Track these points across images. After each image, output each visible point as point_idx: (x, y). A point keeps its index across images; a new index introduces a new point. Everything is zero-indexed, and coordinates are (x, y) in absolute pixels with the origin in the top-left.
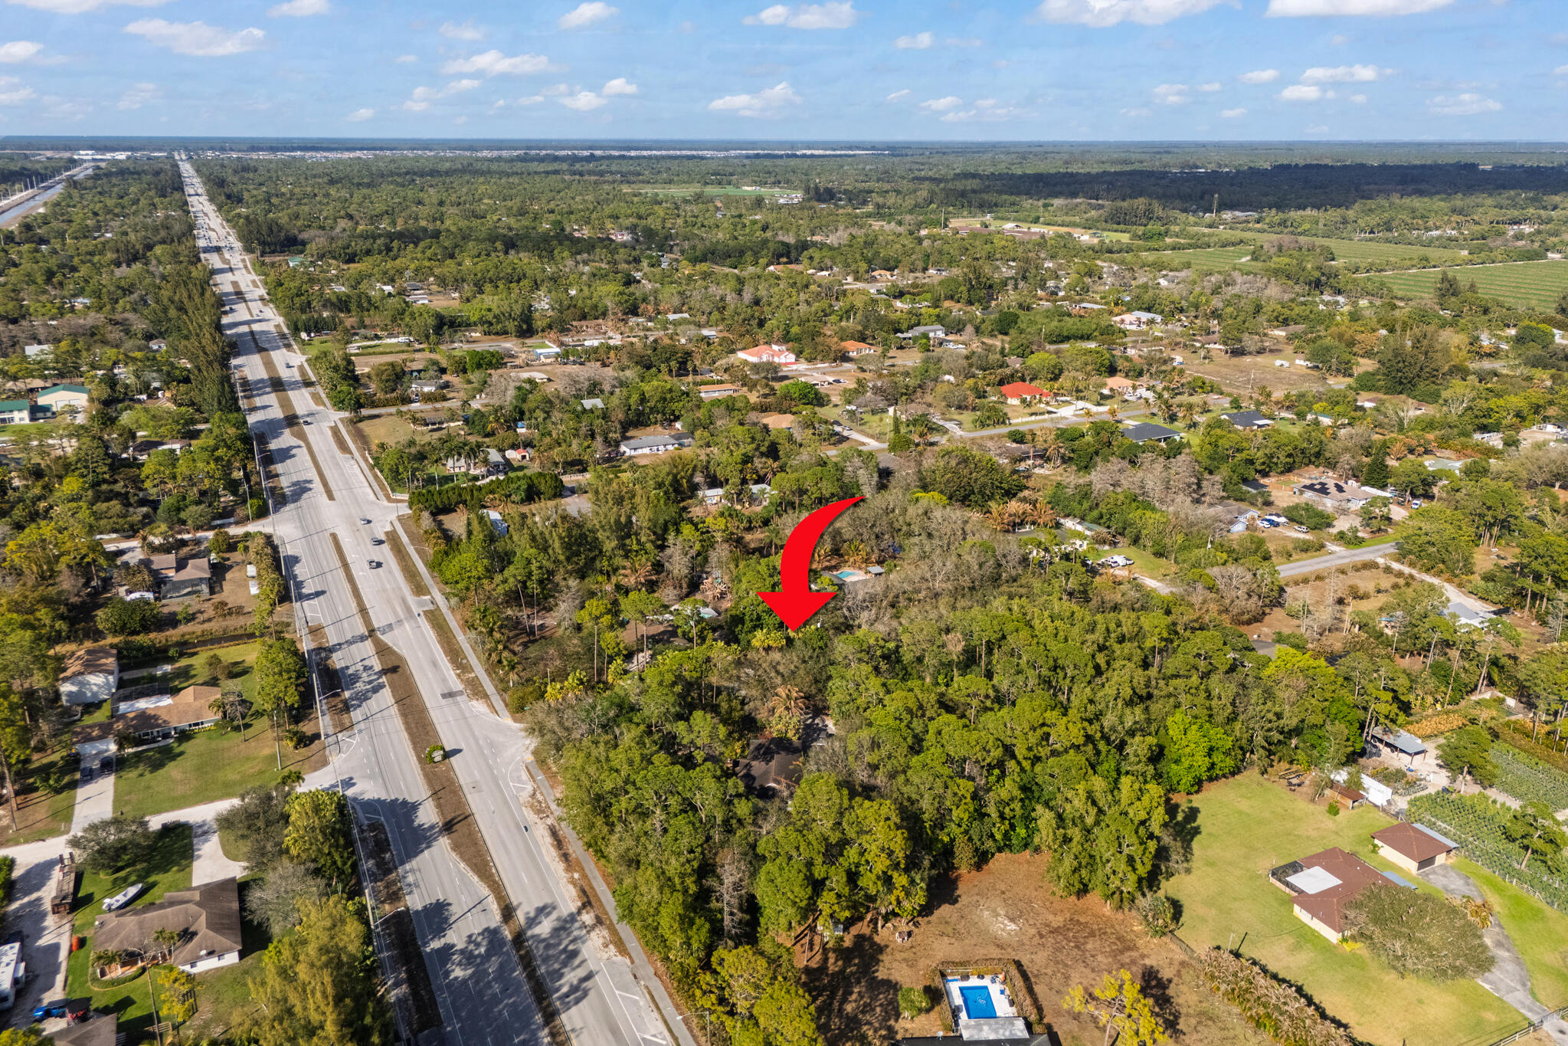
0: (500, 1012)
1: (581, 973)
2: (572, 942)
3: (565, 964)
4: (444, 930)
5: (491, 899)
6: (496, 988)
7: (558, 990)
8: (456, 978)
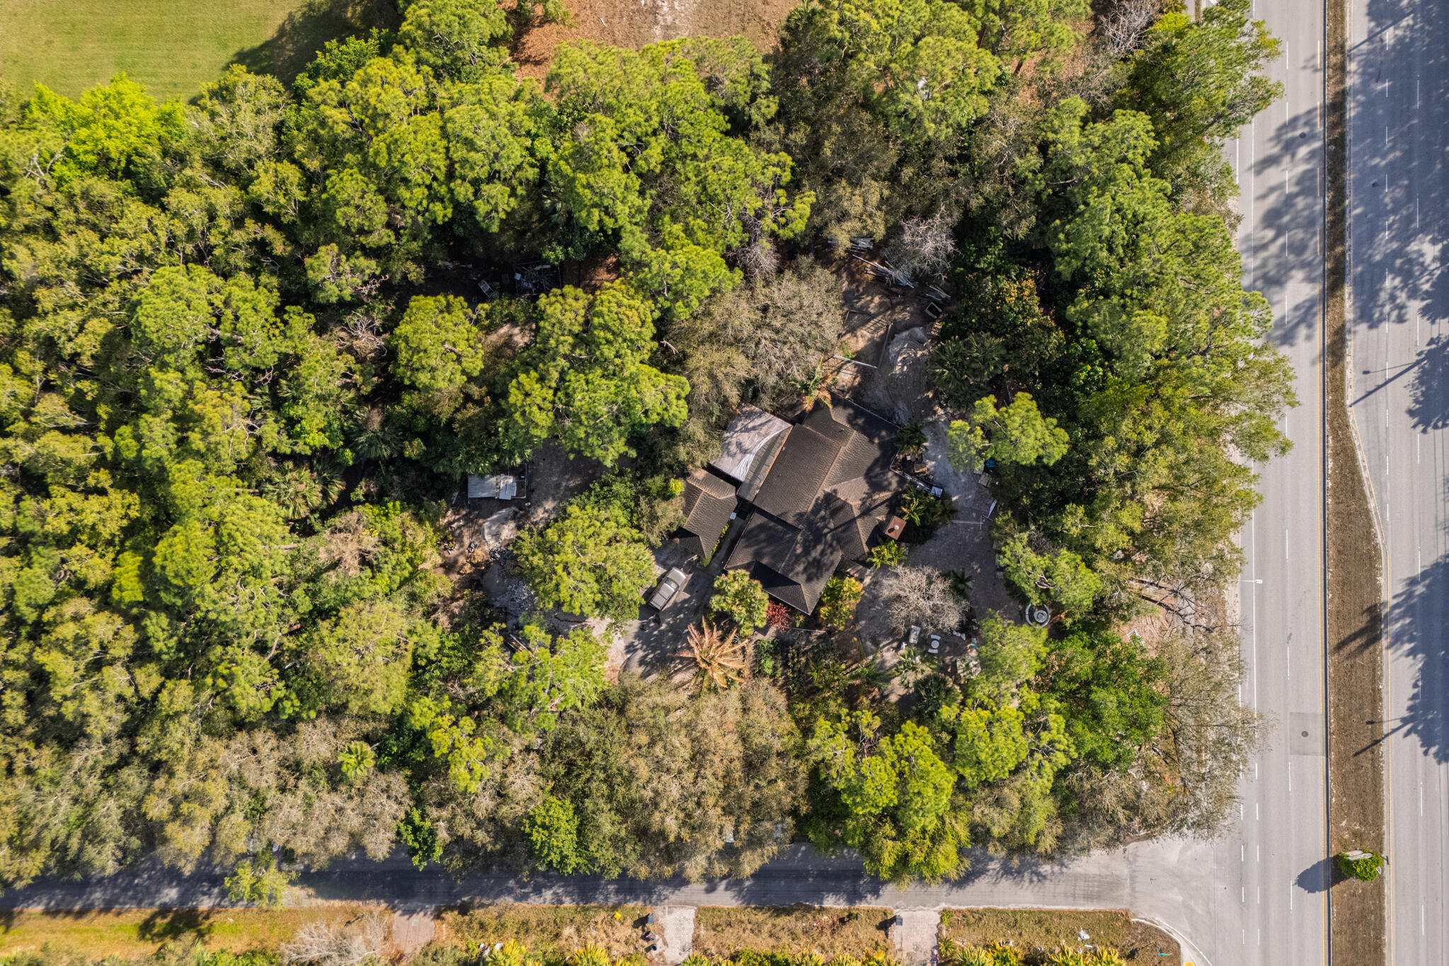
0: (1393, 149)
1: (1275, 175)
2: (1264, 247)
3: (1289, 201)
4: (1430, 355)
5: (1351, 395)
6: (1388, 196)
7: (1313, 154)
8: (1434, 242)
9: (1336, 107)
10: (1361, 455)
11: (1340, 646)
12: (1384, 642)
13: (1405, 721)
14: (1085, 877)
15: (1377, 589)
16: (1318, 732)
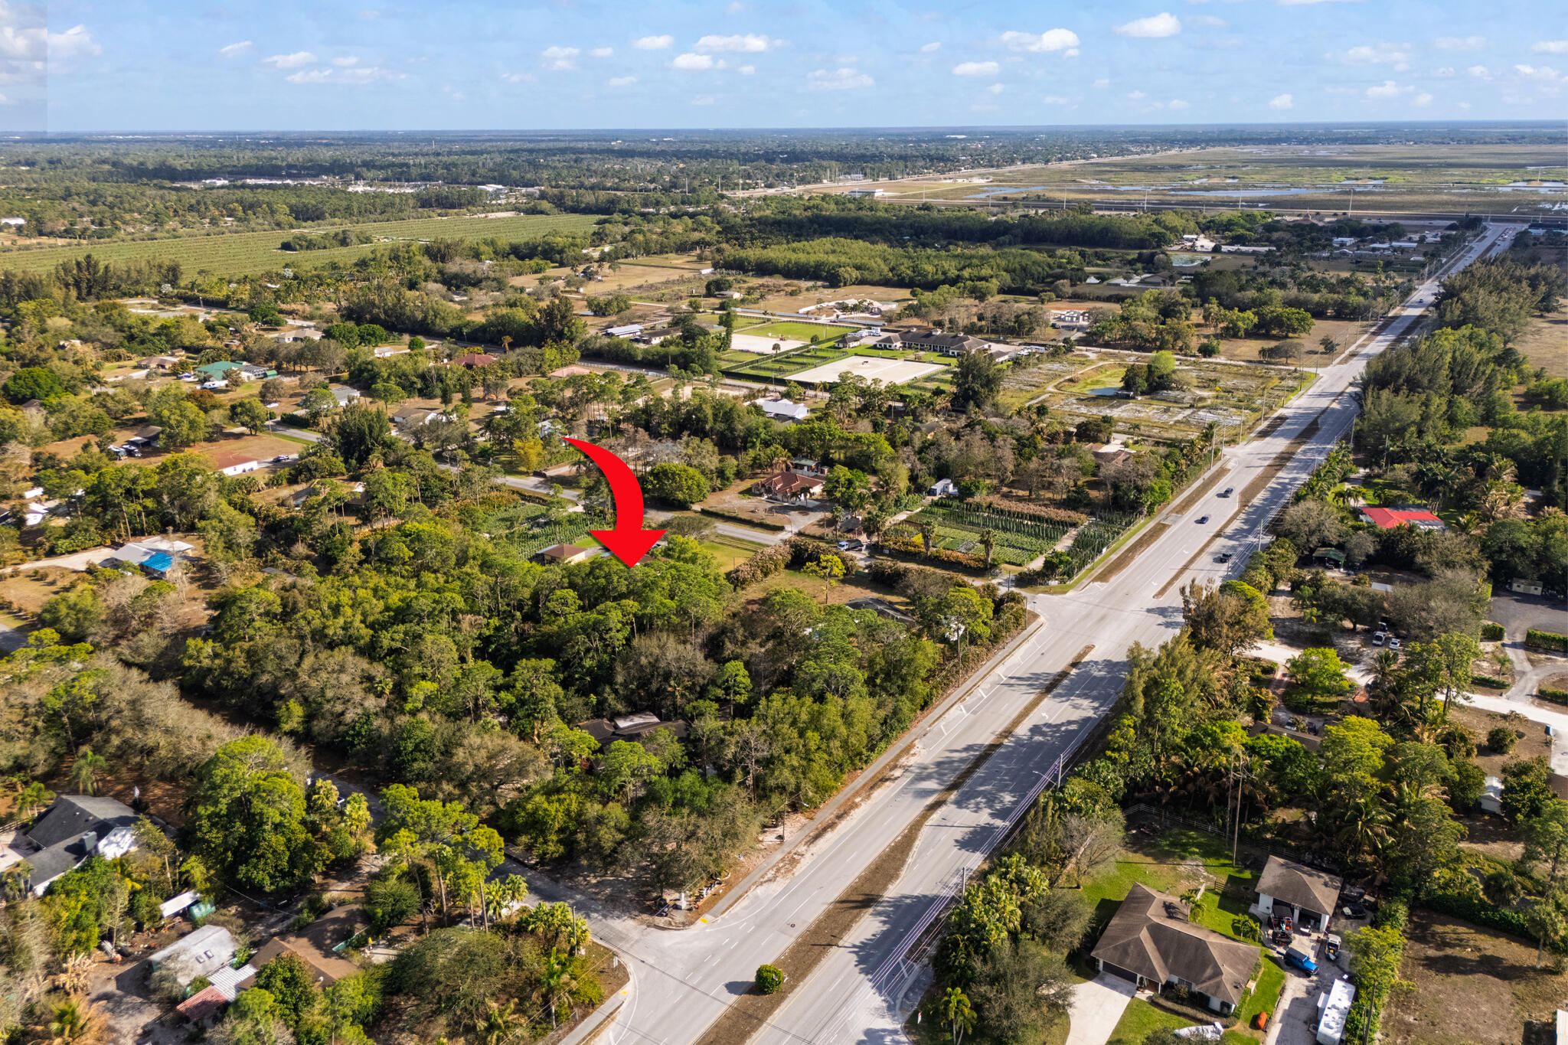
1: (950, 753)
2: (927, 768)
3: (950, 762)
4: (981, 828)
5: (929, 822)
7: (967, 755)
8: (1014, 796)
9: (993, 747)
10: (917, 843)
11: (843, 902)
12: (871, 910)
13: (854, 946)
14: (612, 929)
15: (885, 888)
16: (801, 929)
